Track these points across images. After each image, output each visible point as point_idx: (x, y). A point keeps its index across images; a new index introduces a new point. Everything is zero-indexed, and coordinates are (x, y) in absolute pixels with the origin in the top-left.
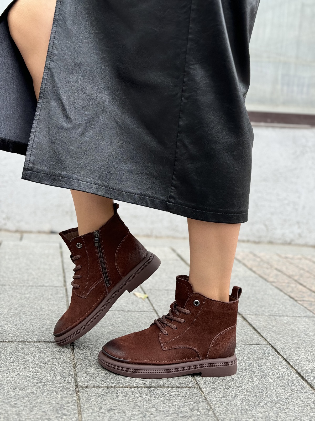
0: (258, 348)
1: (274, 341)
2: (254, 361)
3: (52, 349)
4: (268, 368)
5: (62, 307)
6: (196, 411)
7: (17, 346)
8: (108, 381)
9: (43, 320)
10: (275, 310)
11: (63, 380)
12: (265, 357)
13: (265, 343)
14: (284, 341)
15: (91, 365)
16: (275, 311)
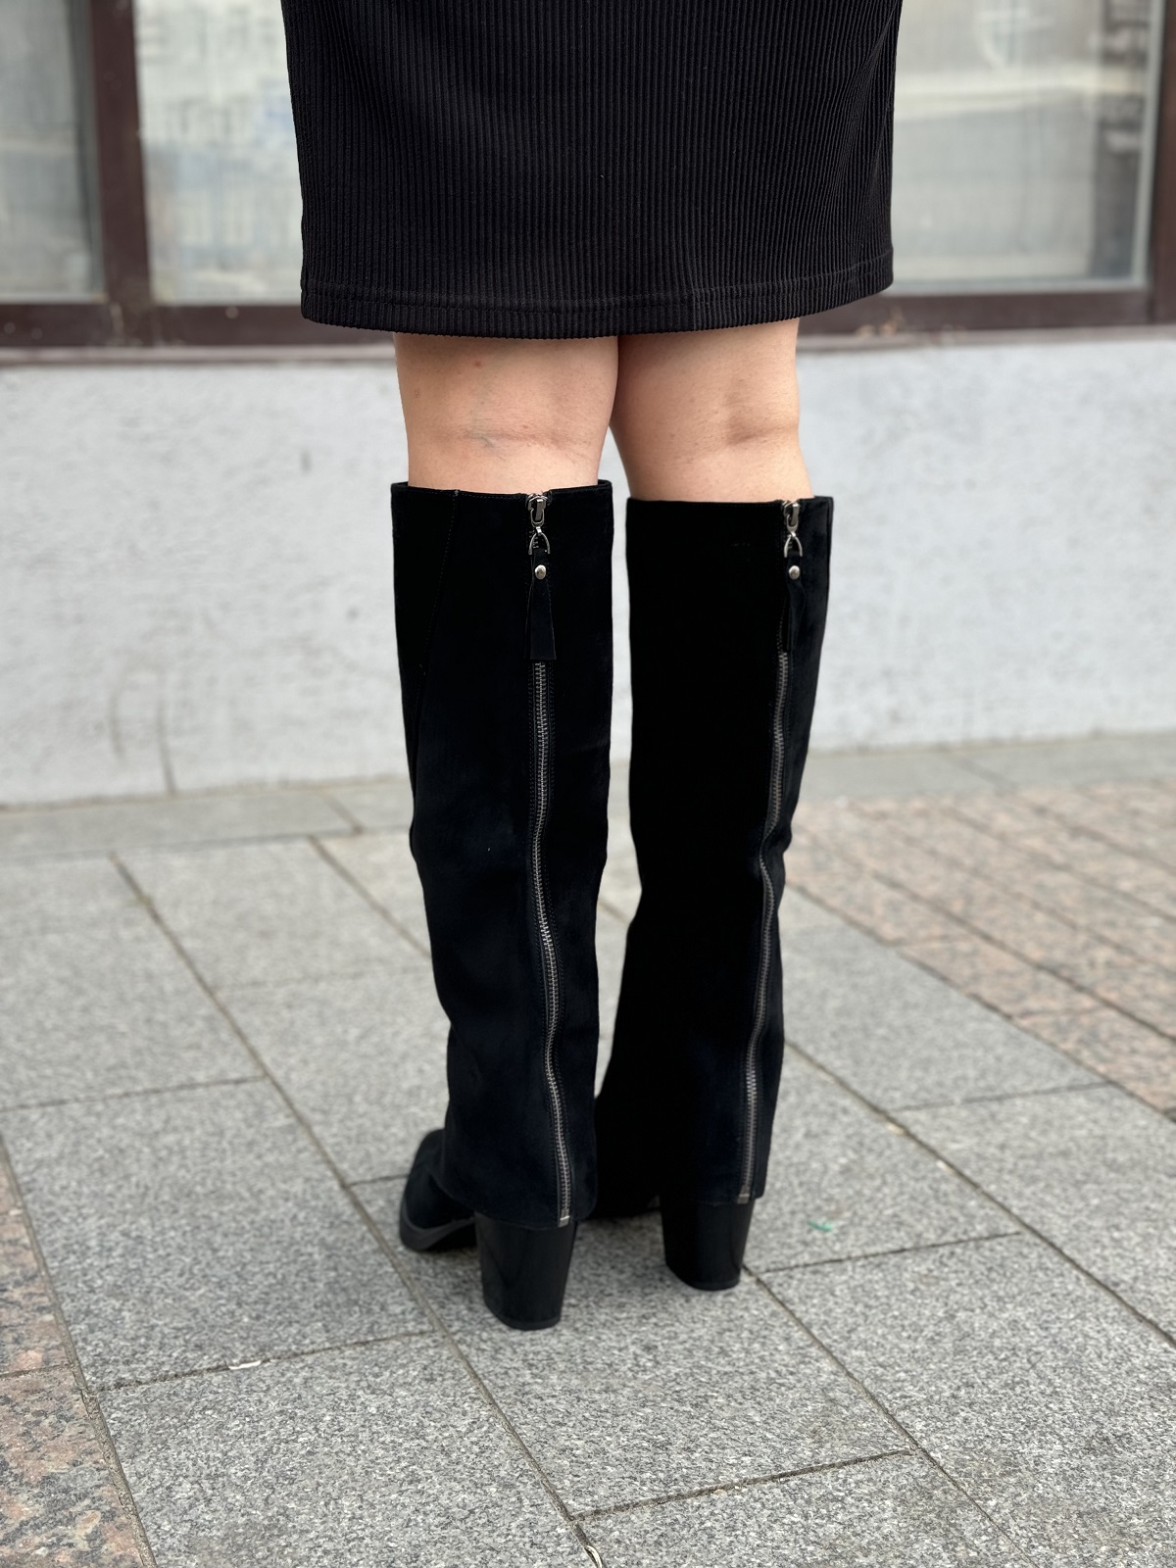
0: (1003, 1251)
1: (1034, 1210)
3: (401, 1372)
4: (1071, 1328)
5: (316, 1176)
6: (961, 1548)
7: (283, 1379)
8: (648, 1475)
9: (295, 1247)
10: (972, 1073)
11: (514, 1499)
12: (1040, 1285)
13: (1011, 1224)
14: (1063, 1208)
15: (561, 1420)
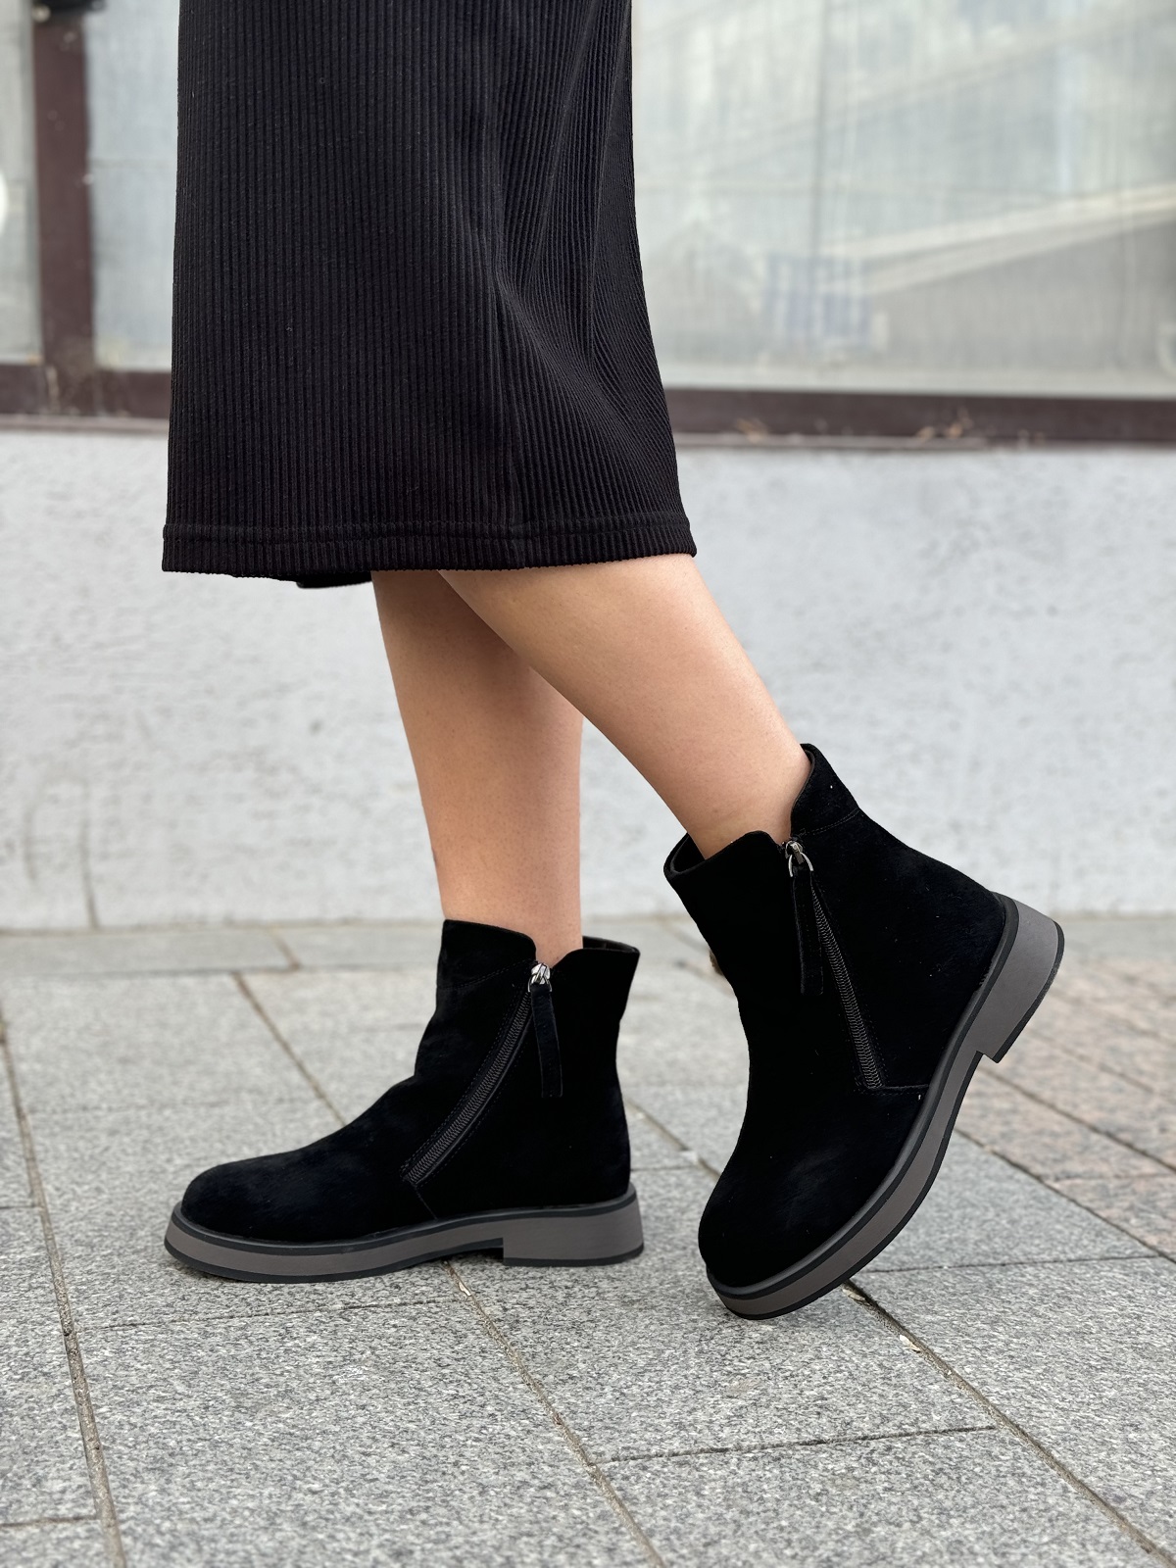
0: (963, 1449)
1: (1020, 1400)
2: (968, 1525)
12: (1007, 1495)
13: (983, 1416)
14: (1063, 1399)
16: (976, 1244)
